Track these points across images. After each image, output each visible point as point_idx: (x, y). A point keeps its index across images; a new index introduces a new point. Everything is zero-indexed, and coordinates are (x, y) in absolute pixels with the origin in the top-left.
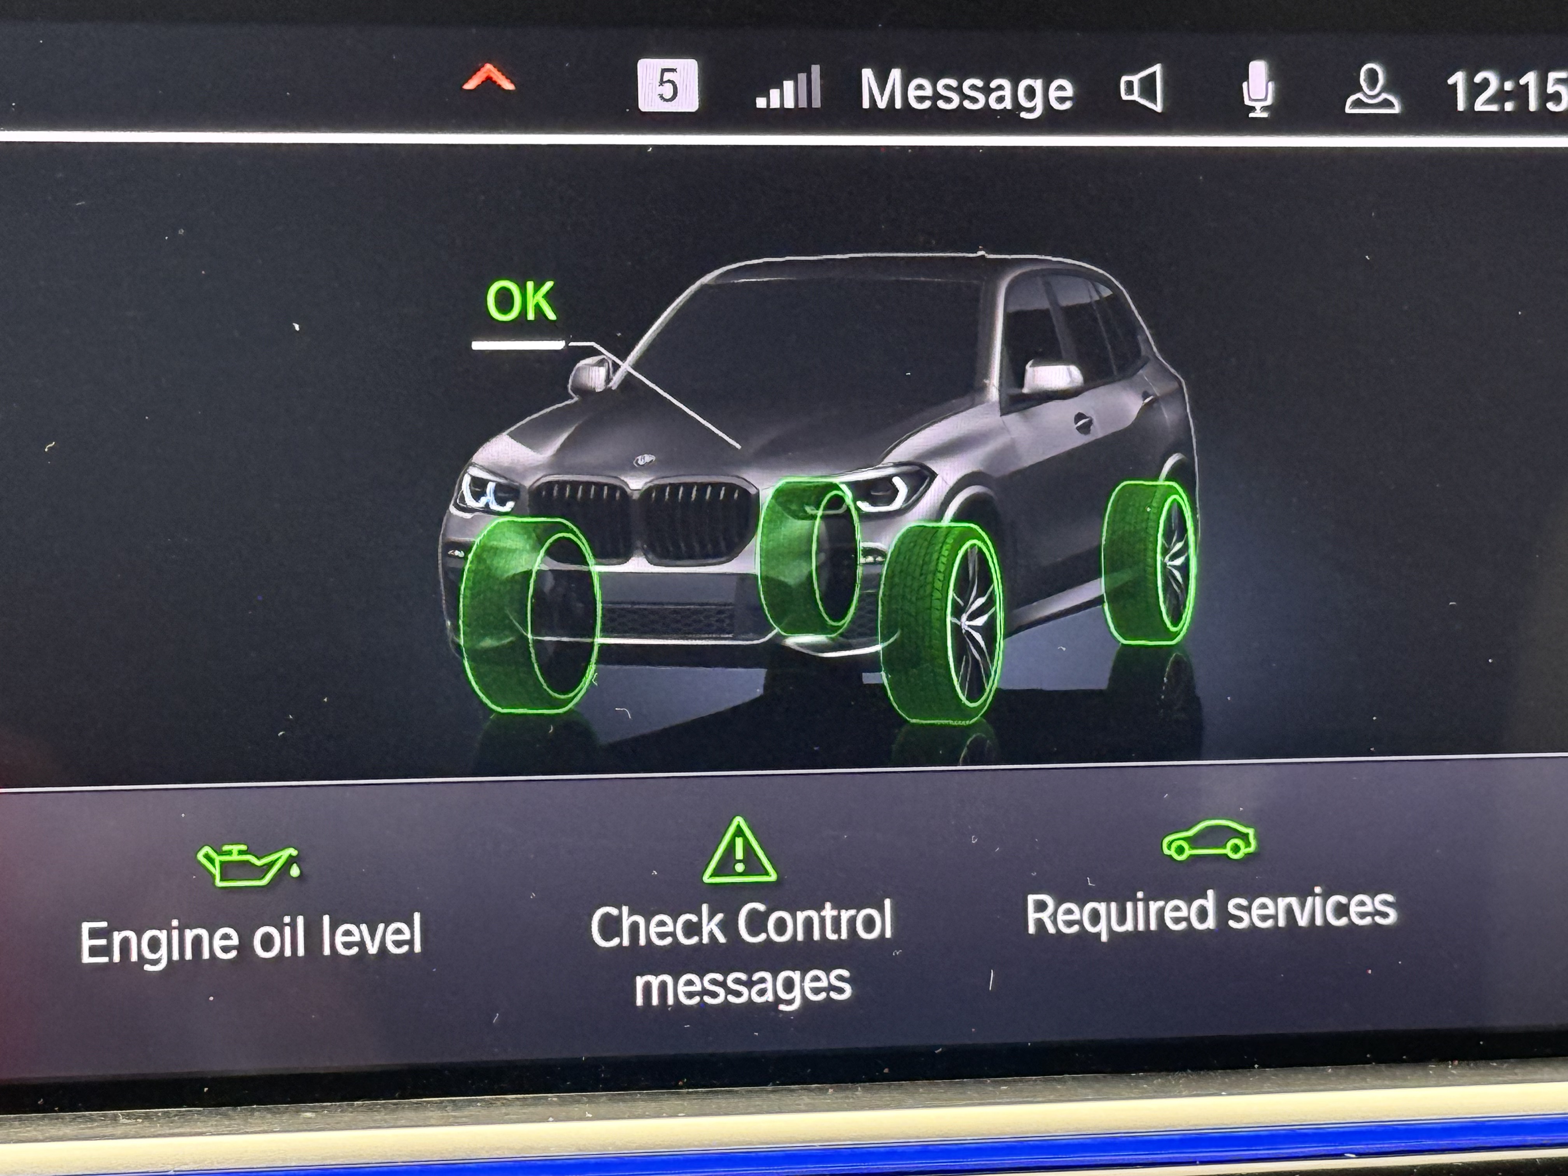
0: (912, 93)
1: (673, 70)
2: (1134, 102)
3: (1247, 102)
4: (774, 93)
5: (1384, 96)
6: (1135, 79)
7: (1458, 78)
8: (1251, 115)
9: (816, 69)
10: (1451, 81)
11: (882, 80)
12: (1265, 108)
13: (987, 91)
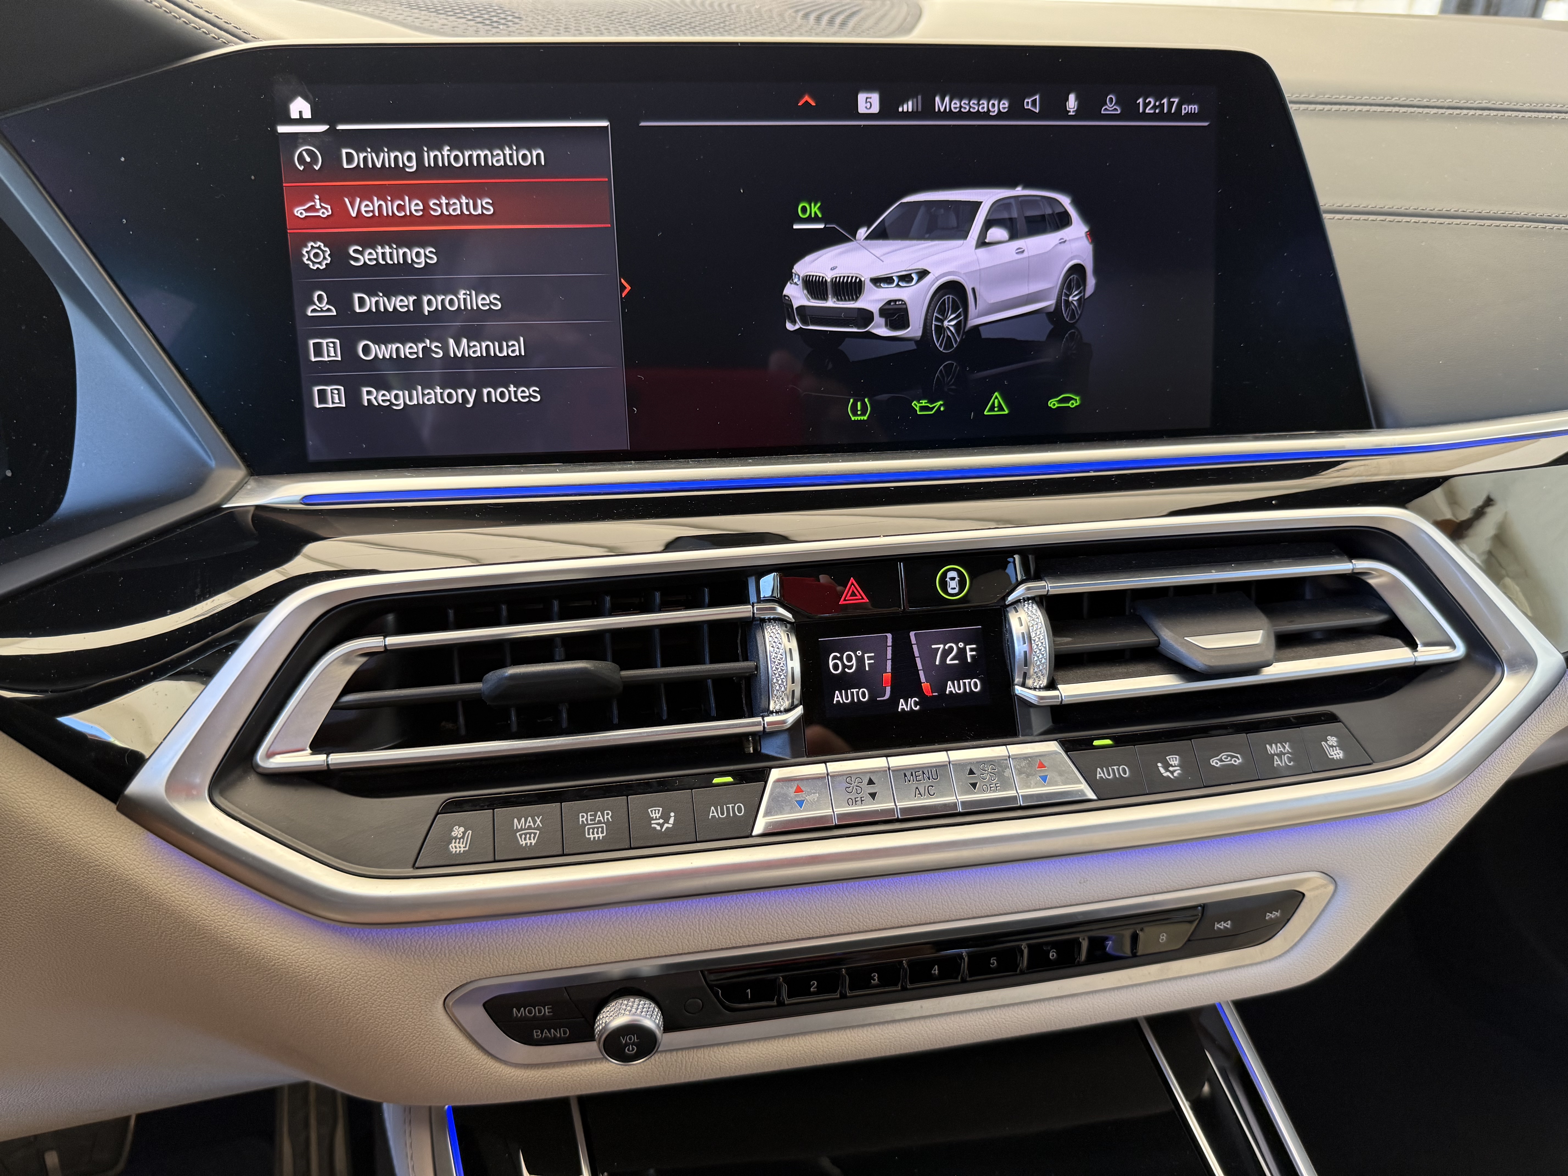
0: (953, 106)
1: (871, 98)
2: (1029, 109)
3: (1068, 109)
4: (905, 106)
5: (1115, 107)
6: (1030, 101)
7: (1140, 101)
8: (1069, 114)
9: (920, 97)
10: (1138, 102)
11: (943, 100)
12: (1073, 111)
13: (979, 105)
